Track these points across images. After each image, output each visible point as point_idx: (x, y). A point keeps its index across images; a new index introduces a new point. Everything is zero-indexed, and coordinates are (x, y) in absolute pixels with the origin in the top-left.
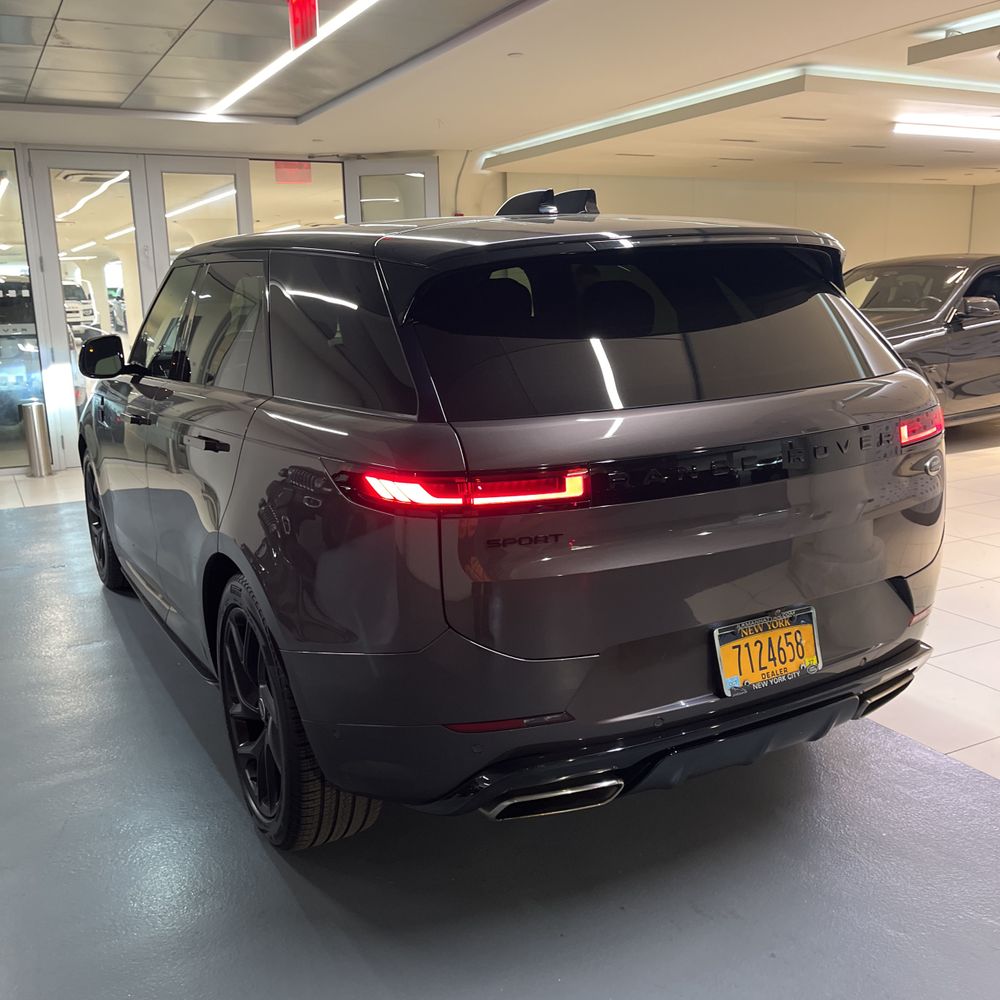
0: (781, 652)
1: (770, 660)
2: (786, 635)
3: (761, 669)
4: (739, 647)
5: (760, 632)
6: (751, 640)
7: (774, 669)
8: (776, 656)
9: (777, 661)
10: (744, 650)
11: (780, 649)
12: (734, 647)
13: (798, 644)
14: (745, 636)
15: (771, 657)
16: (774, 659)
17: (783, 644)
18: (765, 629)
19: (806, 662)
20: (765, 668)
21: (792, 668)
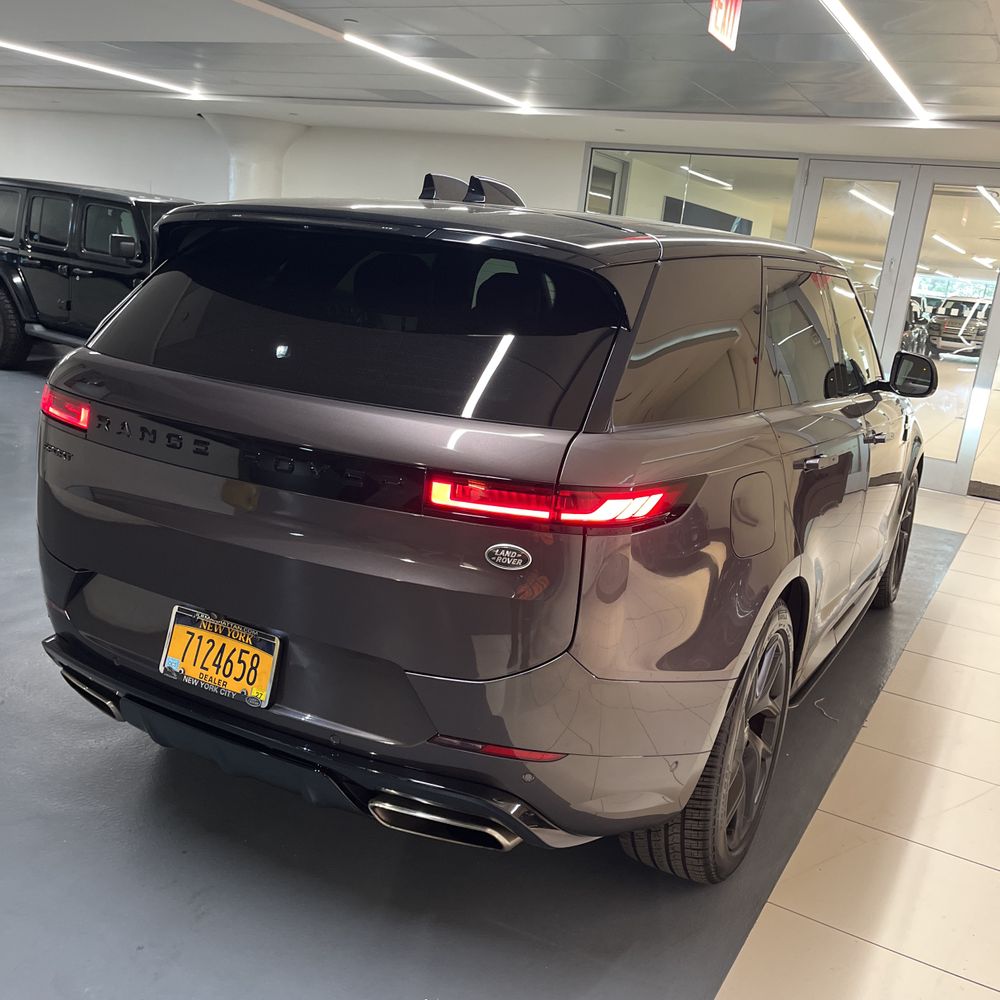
0: (229, 664)
1: (214, 664)
2: (242, 651)
3: (202, 667)
4: (193, 634)
5: (218, 632)
6: (207, 636)
7: (214, 676)
8: (222, 664)
9: (221, 670)
10: (196, 640)
11: (228, 660)
12: (188, 633)
13: (252, 668)
14: (202, 628)
15: (217, 663)
16: (219, 666)
17: (235, 658)
18: (225, 633)
19: (253, 692)
20: (207, 669)
21: (234, 687)
